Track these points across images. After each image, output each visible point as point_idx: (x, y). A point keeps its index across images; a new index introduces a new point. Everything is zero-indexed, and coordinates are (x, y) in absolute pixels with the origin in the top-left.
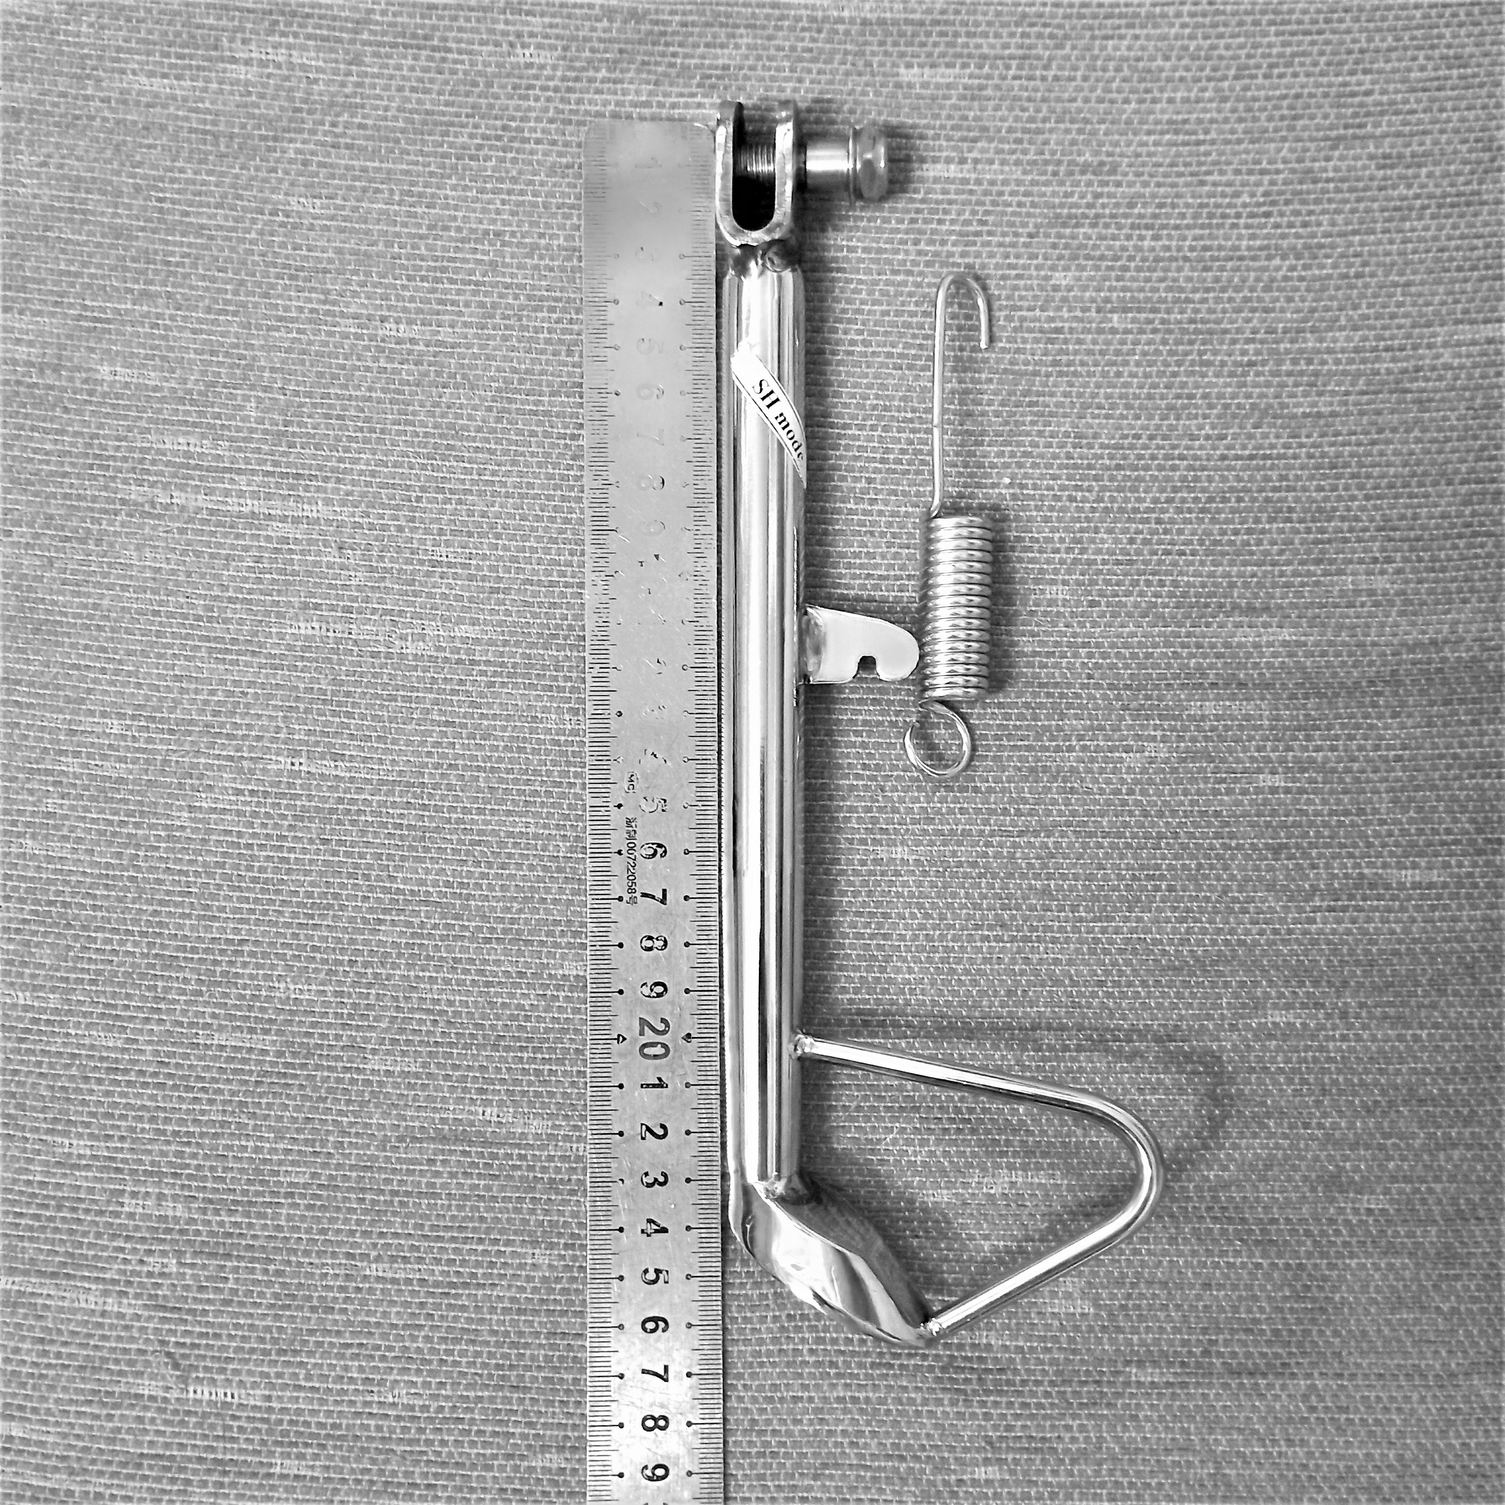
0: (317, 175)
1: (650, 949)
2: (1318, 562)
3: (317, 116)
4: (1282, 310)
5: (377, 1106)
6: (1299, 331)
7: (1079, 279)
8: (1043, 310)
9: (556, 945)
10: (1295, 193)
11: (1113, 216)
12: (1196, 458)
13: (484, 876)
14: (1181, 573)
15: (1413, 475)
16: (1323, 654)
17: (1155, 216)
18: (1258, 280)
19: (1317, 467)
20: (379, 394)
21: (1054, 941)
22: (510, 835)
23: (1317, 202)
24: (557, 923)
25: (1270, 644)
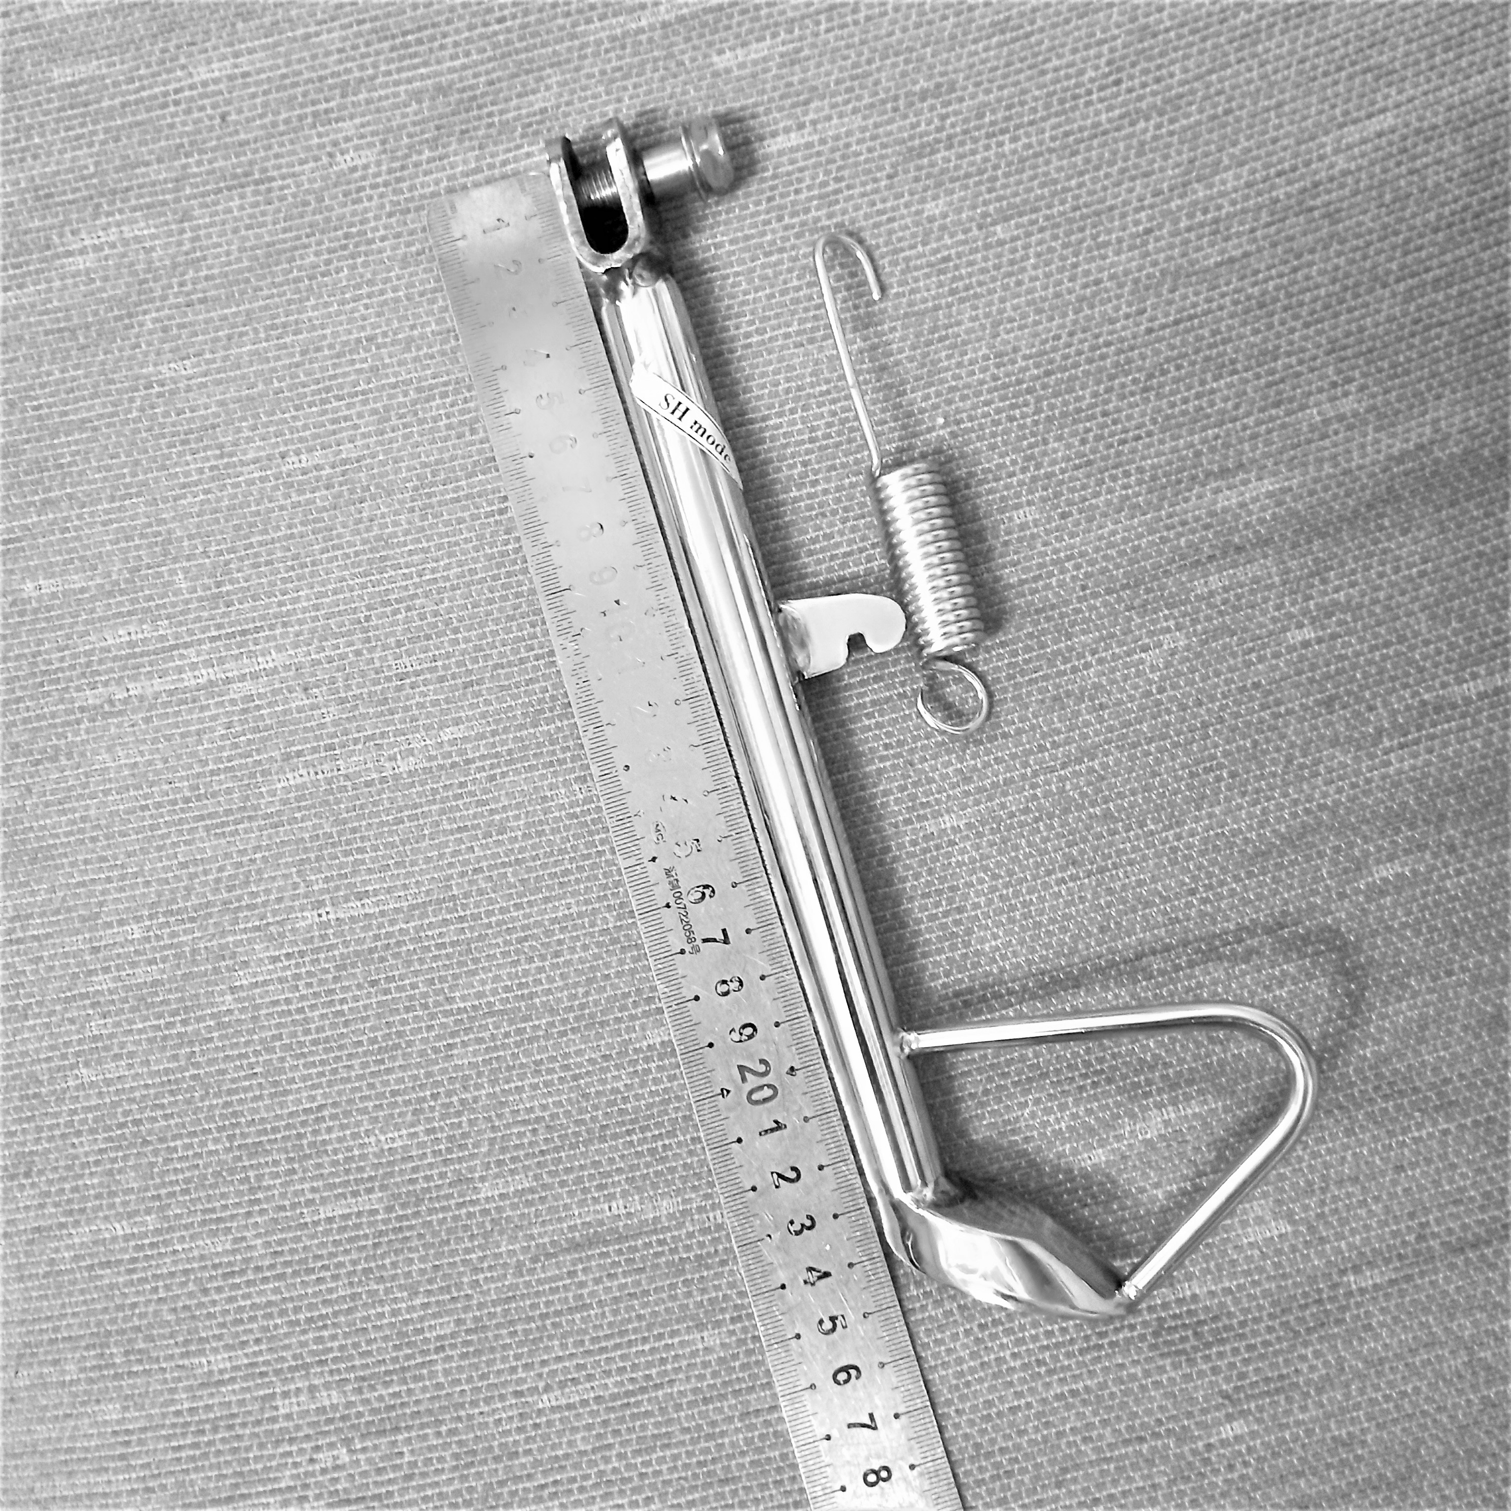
0: (179, 337)
1: (726, 994)
2: (1277, 404)
3: (165, 281)
4: (1162, 170)
5: (501, 1233)
6: (1184, 185)
7: (951, 204)
8: (924, 244)
9: (633, 1018)
10: (1138, 53)
11: (965, 132)
12: (1122, 340)
13: (541, 970)
14: (1143, 458)
15: (1346, 289)
16: (1311, 493)
17: (1007, 119)
18: (1128, 148)
19: (1247, 311)
20: (300, 528)
21: (1131, 863)
22: (553, 921)
23: (1162, 54)
24: (626, 995)
25: (1255, 500)
